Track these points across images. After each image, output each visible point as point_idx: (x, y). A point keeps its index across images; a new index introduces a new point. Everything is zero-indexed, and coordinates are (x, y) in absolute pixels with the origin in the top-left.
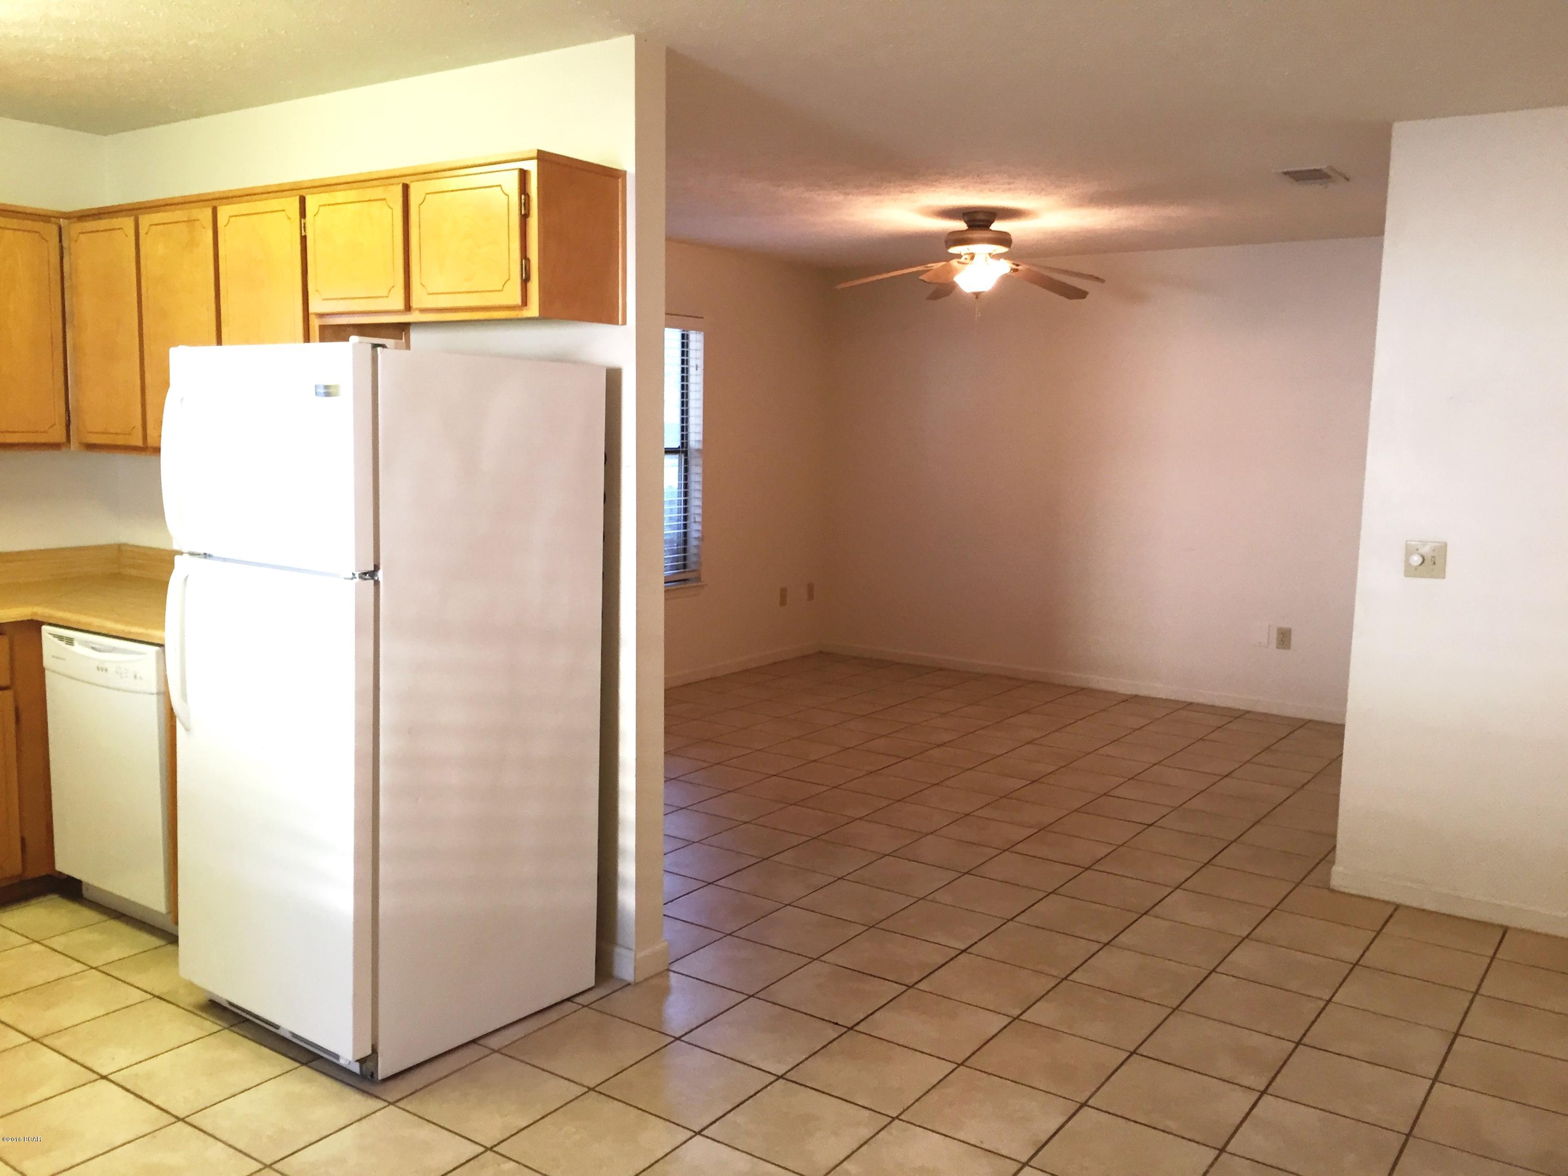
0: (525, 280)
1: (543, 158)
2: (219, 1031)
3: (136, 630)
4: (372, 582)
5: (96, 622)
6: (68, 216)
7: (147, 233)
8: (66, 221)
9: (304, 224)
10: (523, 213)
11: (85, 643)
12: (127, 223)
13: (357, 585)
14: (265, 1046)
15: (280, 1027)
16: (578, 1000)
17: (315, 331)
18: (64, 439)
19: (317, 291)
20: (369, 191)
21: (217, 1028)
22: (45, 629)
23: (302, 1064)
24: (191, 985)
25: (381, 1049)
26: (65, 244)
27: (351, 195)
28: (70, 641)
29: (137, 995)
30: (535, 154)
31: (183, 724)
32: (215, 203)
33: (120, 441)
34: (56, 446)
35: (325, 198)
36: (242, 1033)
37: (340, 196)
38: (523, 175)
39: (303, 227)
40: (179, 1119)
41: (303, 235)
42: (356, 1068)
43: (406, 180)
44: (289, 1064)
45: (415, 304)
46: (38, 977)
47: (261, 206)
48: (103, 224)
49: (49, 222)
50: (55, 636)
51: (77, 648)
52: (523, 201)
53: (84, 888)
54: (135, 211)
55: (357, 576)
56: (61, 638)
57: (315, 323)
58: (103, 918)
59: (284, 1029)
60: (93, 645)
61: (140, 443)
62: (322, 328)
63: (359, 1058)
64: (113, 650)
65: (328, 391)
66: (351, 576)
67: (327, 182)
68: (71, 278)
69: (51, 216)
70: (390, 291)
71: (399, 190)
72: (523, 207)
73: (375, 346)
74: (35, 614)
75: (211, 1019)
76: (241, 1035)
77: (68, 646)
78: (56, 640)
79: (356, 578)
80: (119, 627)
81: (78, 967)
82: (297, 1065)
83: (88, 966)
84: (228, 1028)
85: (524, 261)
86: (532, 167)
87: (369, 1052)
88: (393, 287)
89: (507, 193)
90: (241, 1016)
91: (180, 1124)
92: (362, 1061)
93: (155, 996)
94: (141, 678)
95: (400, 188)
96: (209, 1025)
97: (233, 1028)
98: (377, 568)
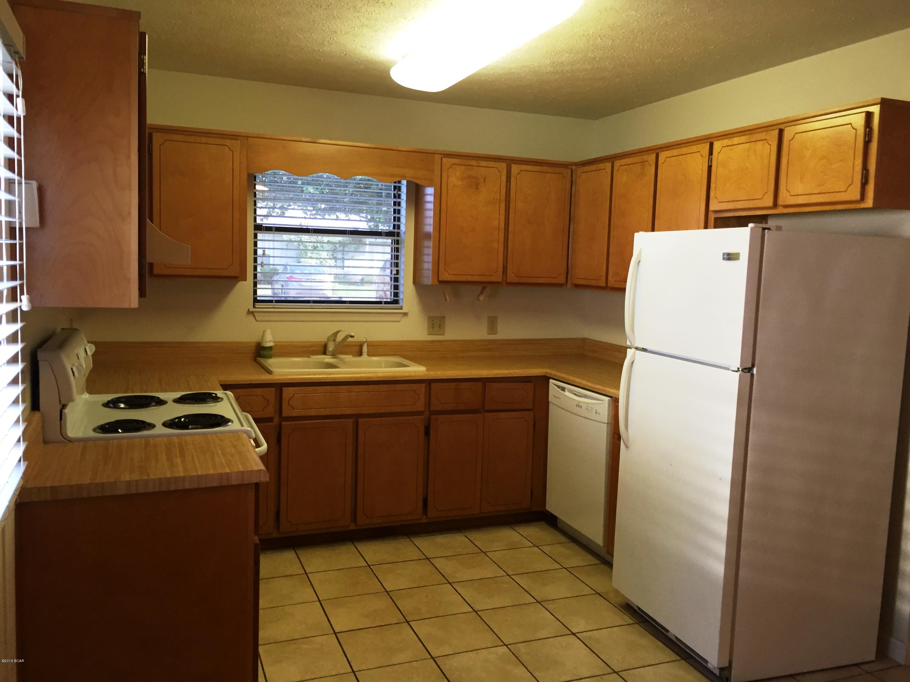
0: (864, 184)
1: (885, 103)
2: (633, 624)
3: (598, 387)
4: (749, 374)
5: (578, 380)
6: (577, 164)
7: (618, 171)
8: (575, 167)
9: (711, 159)
10: (866, 140)
11: (571, 391)
12: (608, 165)
13: (740, 375)
14: (660, 641)
15: (669, 631)
16: (863, 667)
17: (711, 221)
18: (565, 282)
19: (716, 197)
20: (756, 135)
21: (632, 622)
22: (551, 380)
23: (683, 659)
24: (617, 592)
25: (734, 665)
26: (574, 179)
27: (743, 139)
28: (563, 389)
29: (588, 591)
30: (879, 101)
31: (624, 443)
32: (657, 151)
33: (593, 283)
34: (560, 285)
35: (726, 142)
36: (646, 628)
37: (736, 140)
38: (869, 116)
39: (710, 160)
40: (615, 672)
41: (710, 165)
42: (717, 672)
43: (782, 127)
44: (675, 657)
45: (780, 202)
46: (539, 566)
47: (684, 150)
48: (593, 167)
49: (568, 168)
50: (556, 385)
51: (567, 393)
52: (867, 132)
53: (558, 521)
54: (612, 159)
55: (740, 370)
56: (559, 387)
57: (712, 216)
58: (567, 540)
59: (672, 634)
60: (575, 393)
61: (604, 285)
62: (716, 219)
63: (720, 667)
64: (586, 396)
65: (730, 257)
66: (737, 370)
67: (727, 133)
68: (575, 197)
69: (568, 165)
70: (764, 195)
71: (776, 133)
72: (867, 136)
73: (764, 229)
74: (547, 373)
75: (628, 615)
76: (645, 630)
77: (562, 392)
78: (556, 387)
79: (739, 371)
80: (590, 384)
81: (557, 566)
82: (678, 658)
83: (563, 567)
84: (638, 624)
85: (864, 171)
86: (876, 110)
87: (727, 665)
88: (766, 192)
89: (856, 128)
90: (645, 618)
91: (615, 674)
92: (721, 669)
93: (597, 593)
94: (599, 414)
95: (777, 131)
96: (628, 619)
97: (640, 624)
98: (753, 366)
